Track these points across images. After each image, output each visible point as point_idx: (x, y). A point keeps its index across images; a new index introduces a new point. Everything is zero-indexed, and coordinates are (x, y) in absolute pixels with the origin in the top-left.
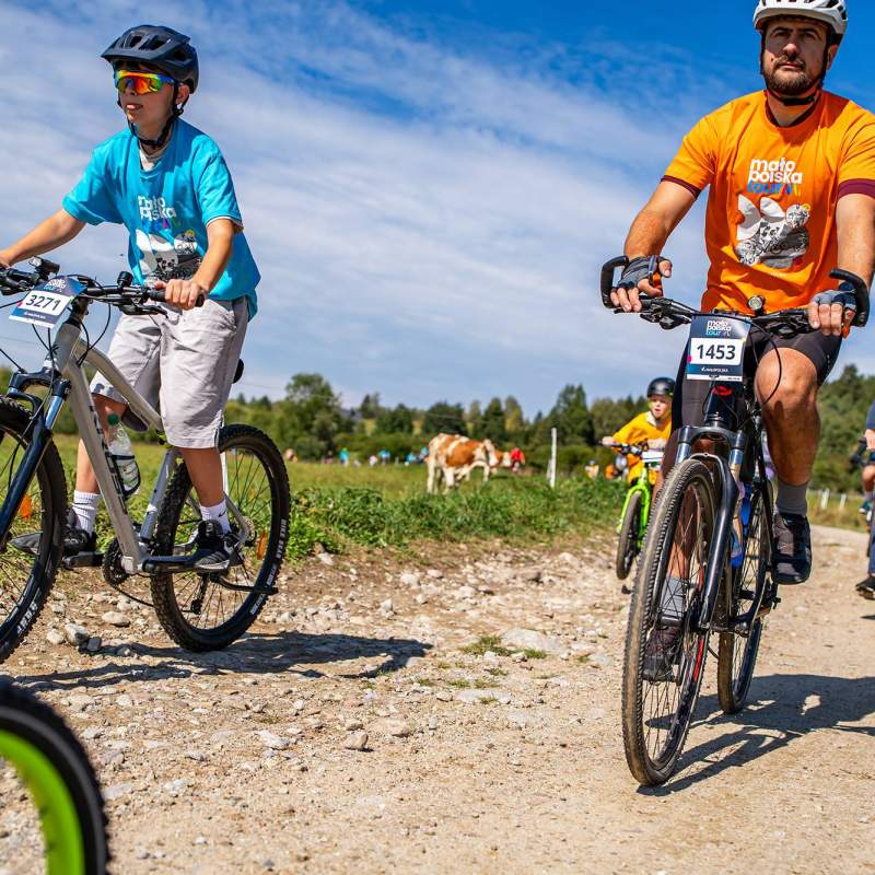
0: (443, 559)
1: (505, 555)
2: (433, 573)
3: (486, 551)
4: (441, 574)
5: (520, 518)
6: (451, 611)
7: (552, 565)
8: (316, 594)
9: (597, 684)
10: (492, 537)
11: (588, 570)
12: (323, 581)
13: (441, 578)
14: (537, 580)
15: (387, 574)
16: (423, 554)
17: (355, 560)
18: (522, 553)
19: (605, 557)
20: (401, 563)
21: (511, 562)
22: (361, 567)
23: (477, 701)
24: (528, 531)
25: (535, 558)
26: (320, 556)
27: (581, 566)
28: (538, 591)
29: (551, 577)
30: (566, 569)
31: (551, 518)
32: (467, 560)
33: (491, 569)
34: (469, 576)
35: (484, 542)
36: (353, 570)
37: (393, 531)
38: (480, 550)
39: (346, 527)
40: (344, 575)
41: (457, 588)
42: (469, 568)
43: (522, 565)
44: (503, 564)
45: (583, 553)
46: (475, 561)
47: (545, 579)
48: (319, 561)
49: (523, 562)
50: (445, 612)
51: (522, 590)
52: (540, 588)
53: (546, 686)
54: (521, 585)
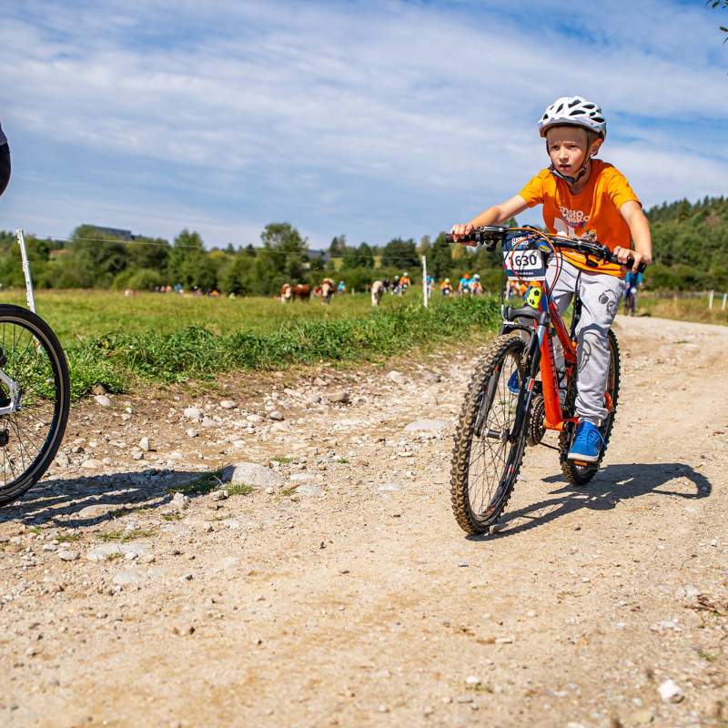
0: (246, 390)
1: (324, 379)
2: (226, 403)
3: (303, 377)
4: (234, 404)
5: (361, 341)
6: (219, 442)
7: (373, 385)
8: (70, 438)
9: (270, 523)
10: (321, 361)
11: (412, 387)
12: (88, 423)
13: (233, 408)
14: (345, 401)
15: (172, 409)
16: (225, 386)
17: (138, 399)
18: (345, 375)
19: (438, 371)
20: (195, 397)
21: (328, 385)
22: (142, 405)
23: (101, 557)
24: (366, 353)
25: (357, 379)
26: (96, 398)
27: (405, 383)
28: (336, 413)
29: (364, 397)
30: (388, 387)
31: (395, 339)
32: (275, 387)
33: (298, 394)
34: (269, 403)
35: (306, 368)
36: (129, 410)
37: (202, 366)
38: (297, 377)
39: (148, 366)
40: (116, 414)
41: (245, 418)
42: (275, 395)
43: (340, 386)
44: (315, 388)
45: (417, 369)
46: (286, 387)
47: (355, 400)
48: (94, 402)
49: (343, 384)
50: (210, 444)
51: (321, 413)
52: (344, 409)
53: (211, 530)
54: (321, 408)
